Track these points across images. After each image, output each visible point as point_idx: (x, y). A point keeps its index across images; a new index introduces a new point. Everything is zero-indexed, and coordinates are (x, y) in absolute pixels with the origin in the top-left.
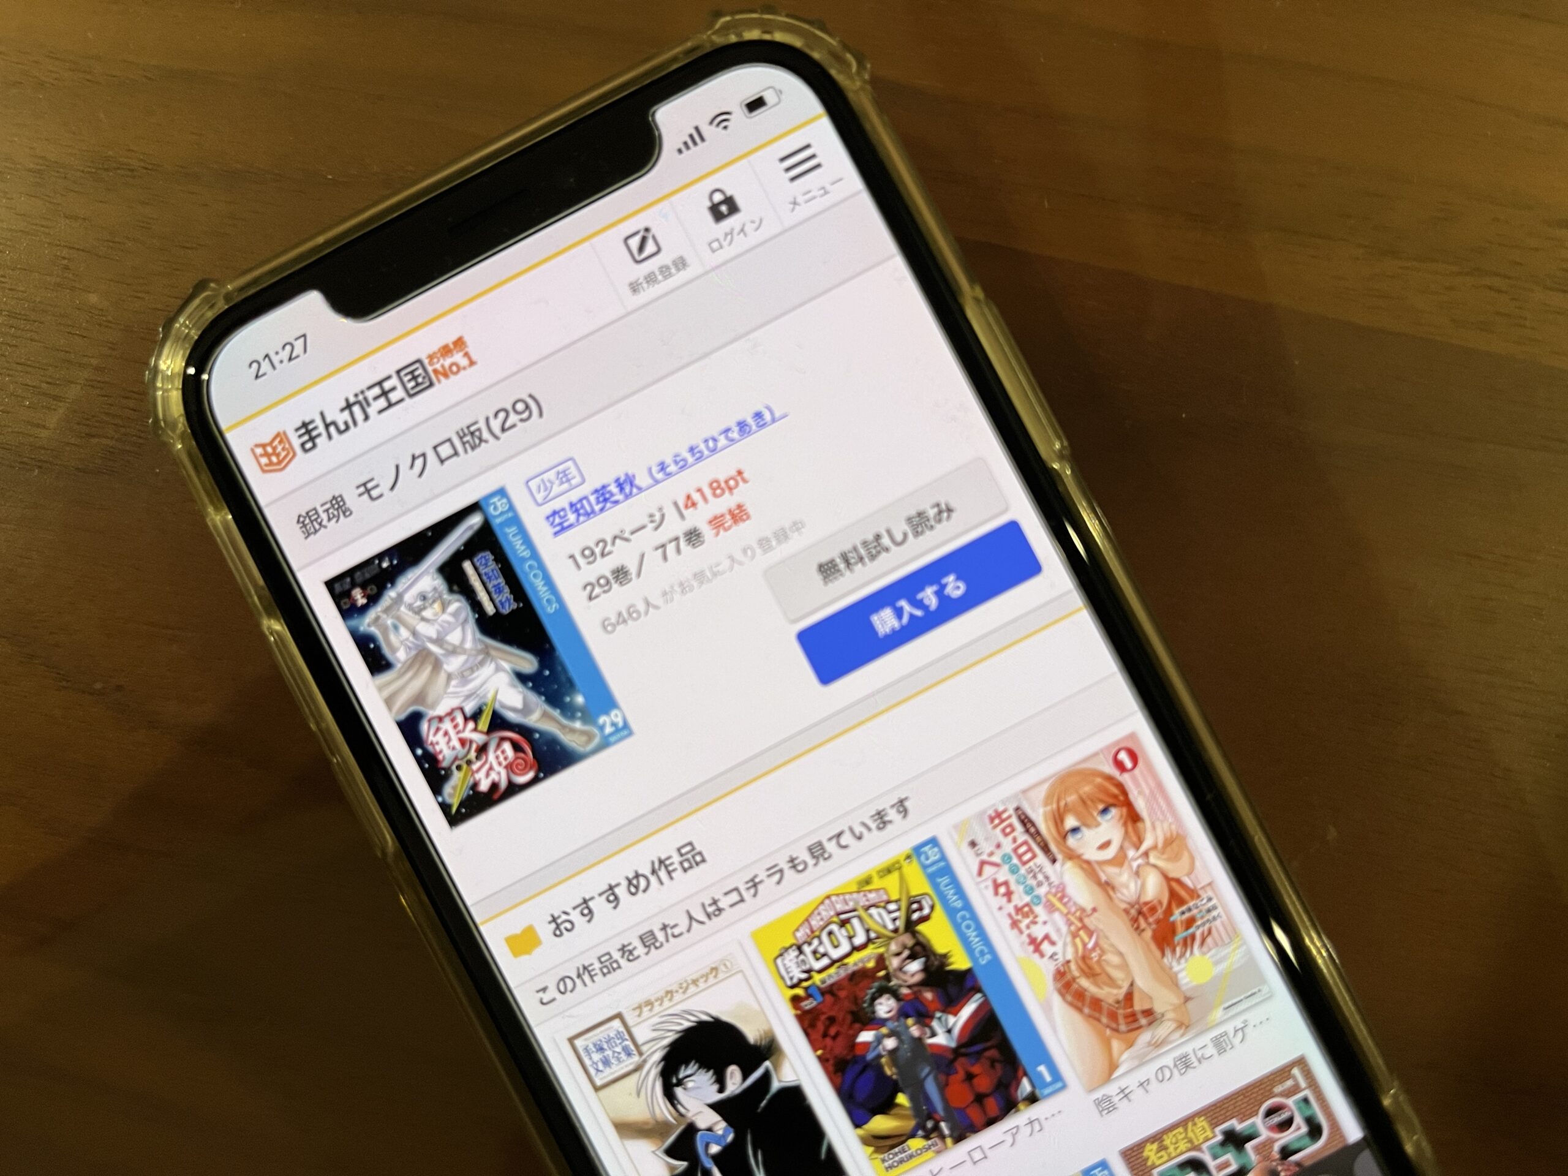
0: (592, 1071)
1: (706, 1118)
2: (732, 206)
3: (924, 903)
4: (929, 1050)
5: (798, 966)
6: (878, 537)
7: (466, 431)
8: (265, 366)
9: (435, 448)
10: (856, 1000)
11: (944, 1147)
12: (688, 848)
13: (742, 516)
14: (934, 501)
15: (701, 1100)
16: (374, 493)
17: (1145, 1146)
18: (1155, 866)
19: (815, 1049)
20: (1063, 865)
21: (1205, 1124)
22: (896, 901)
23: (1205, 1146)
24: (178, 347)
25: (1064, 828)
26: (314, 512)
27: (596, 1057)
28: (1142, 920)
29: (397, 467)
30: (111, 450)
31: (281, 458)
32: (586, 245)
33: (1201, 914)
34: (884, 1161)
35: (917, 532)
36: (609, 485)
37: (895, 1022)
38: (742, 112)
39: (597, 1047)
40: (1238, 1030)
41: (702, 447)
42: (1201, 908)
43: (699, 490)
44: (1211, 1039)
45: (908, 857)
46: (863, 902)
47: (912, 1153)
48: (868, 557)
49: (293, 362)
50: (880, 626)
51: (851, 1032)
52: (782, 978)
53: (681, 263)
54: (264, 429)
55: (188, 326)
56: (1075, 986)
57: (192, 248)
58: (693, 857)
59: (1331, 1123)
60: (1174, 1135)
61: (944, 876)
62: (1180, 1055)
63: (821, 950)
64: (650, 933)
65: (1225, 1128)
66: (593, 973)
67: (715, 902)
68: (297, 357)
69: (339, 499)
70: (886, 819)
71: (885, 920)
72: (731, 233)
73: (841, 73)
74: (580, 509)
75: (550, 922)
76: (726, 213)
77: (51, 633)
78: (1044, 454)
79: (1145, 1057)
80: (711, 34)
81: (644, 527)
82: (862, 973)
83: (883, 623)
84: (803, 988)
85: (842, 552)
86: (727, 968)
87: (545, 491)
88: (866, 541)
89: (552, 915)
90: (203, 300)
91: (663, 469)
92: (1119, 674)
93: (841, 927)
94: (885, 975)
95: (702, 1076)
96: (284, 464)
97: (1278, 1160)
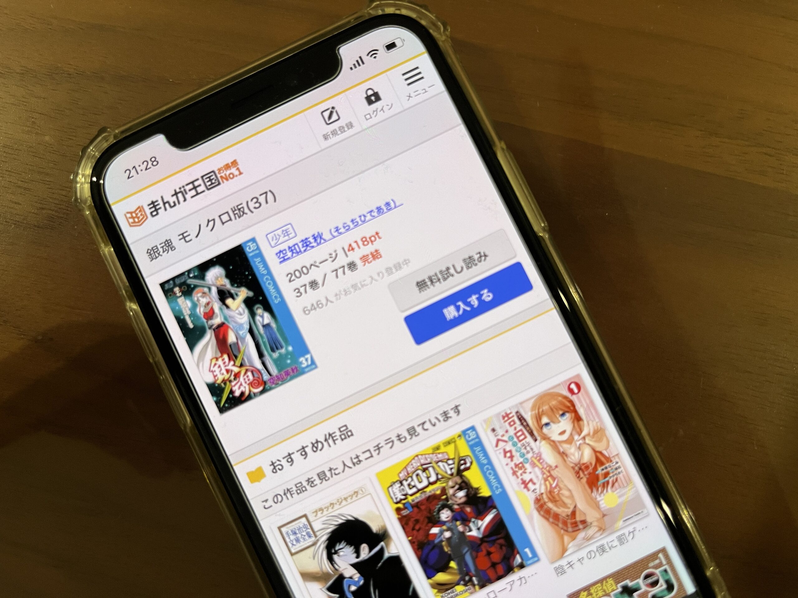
0: (290, 545)
1: (350, 572)
2: (378, 98)
3: (467, 461)
4: (468, 538)
5: (400, 492)
6: (448, 269)
7: (236, 208)
8: (133, 172)
9: (220, 216)
10: (430, 511)
11: (474, 591)
12: (344, 428)
13: (378, 256)
14: (478, 251)
15: (347, 562)
16: (187, 239)
17: (580, 593)
18: (588, 444)
19: (408, 536)
20: (540, 442)
21: (612, 582)
22: (453, 459)
23: (612, 594)
24: (89, 161)
25: (541, 423)
26: (156, 248)
27: (292, 537)
28: (581, 473)
29: (200, 226)
30: (52, 216)
31: (140, 219)
32: (302, 114)
33: (612, 470)
34: (442, 597)
35: (468, 267)
36: (309, 238)
37: (450, 523)
38: (384, 50)
39: (293, 532)
40: (630, 533)
41: (358, 219)
42: (612, 467)
43: (356, 242)
44: (617, 537)
45: (459, 436)
46: (435, 459)
47: (458, 593)
48: (443, 279)
49: (148, 171)
50: (448, 315)
51: (427, 528)
52: (392, 498)
53: (350, 125)
54: (131, 205)
55: (94, 152)
56: (545, 507)
57: (98, 114)
58: (347, 433)
59: (679, 583)
60: (596, 588)
61: (478, 447)
62: (600, 545)
63: (413, 484)
64: (323, 472)
65: (623, 584)
66: (292, 493)
67: (357, 457)
68: (150, 168)
69: (169, 241)
70: (449, 415)
71: (446, 469)
72: (376, 111)
73: (436, 32)
74: (294, 250)
75: (270, 465)
76: (374, 100)
77: (17, 310)
78: (536, 228)
79: (582, 545)
80: (370, 10)
81: (326, 260)
82: (433, 497)
83: (449, 313)
84: (403, 504)
85: (429, 276)
86: (363, 492)
87: (276, 240)
88: (441, 271)
89: (272, 462)
90: (103, 138)
91: (337, 230)
92: (572, 343)
93: (423, 472)
94: (446, 498)
95: (347, 549)
96: (141, 223)
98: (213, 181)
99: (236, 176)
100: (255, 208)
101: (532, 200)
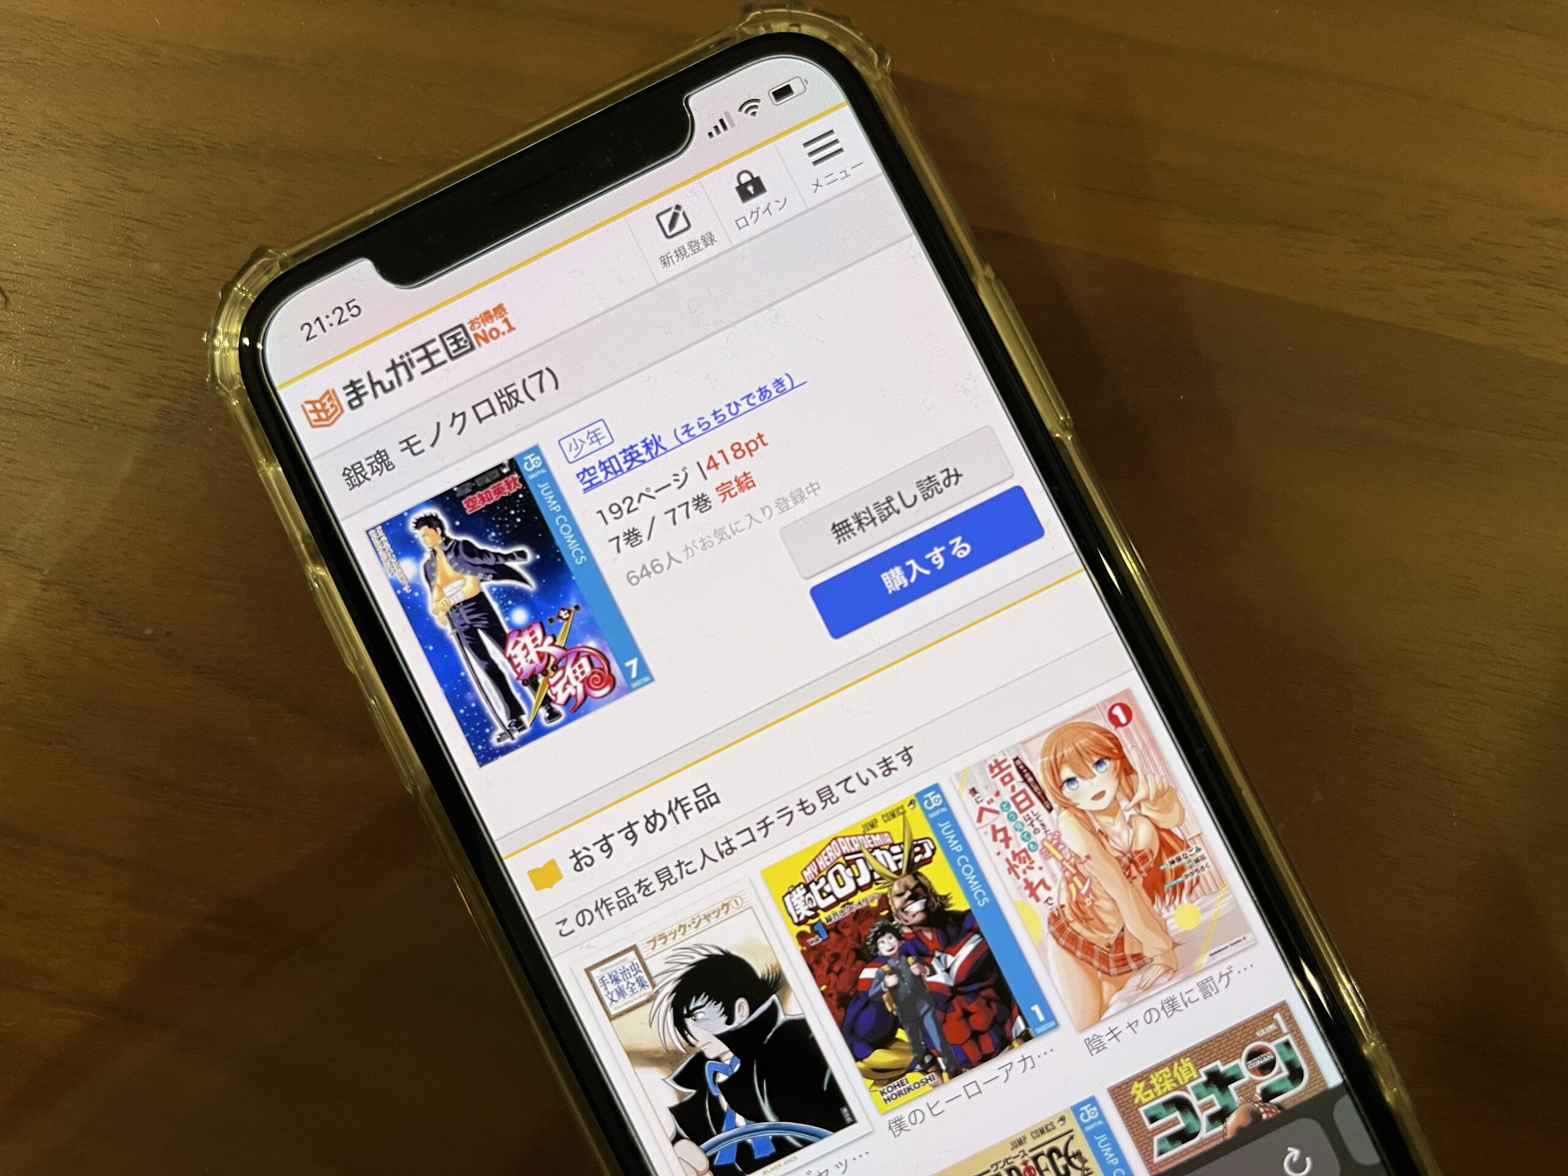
0: (607, 1001)
1: (715, 1049)
2: (758, 186)
3: (925, 845)
4: (928, 987)
5: (806, 904)
6: (889, 500)
7: (504, 393)
8: (316, 328)
9: (474, 407)
11: (941, 1082)
12: (704, 789)
14: (943, 466)
15: (710, 1031)
16: (416, 449)
17: (1132, 1085)
18: (1146, 817)
19: (819, 986)
20: (1058, 814)
21: (1190, 1065)
22: (899, 844)
23: (1189, 1087)
24: (236, 309)
25: (1060, 779)
26: (359, 465)
27: (612, 987)
28: (1133, 868)
29: (438, 424)
30: (168, 410)
31: (329, 414)
32: (622, 219)
34: (882, 1093)
35: (927, 494)
36: (636, 445)
37: (895, 961)
38: (769, 100)
39: (613, 977)
40: (1223, 975)
41: (725, 411)
42: (1190, 857)
43: (722, 452)
44: (1198, 984)
45: (911, 803)
46: (868, 844)
47: (910, 1086)
48: (881, 517)
49: (342, 325)
50: (890, 582)
51: (854, 969)
52: (790, 915)
53: (709, 239)
54: (314, 388)
55: (245, 292)
56: (1069, 929)
57: (248, 222)
58: (708, 797)
59: (1311, 1067)
60: (1161, 1075)
61: (946, 821)
62: (1167, 999)
63: (828, 889)
64: (666, 870)
65: (1209, 1069)
66: (610, 907)
67: (728, 841)
68: (347, 320)
69: (383, 454)
72: (757, 212)
73: (864, 65)
74: (609, 467)
75: (571, 857)
76: (752, 193)
77: (105, 582)
78: (1049, 424)
79: (1135, 999)
80: (743, 26)
81: (669, 485)
82: (865, 912)
83: (892, 581)
84: (810, 925)
85: (855, 514)
86: (737, 904)
87: (576, 449)
88: (878, 503)
89: (573, 851)
90: (260, 266)
91: (687, 431)
92: (1116, 634)
93: (846, 868)
94: (888, 914)
95: (711, 1008)
96: (331, 420)
97: (1260, 1101)
98: (462, 343)
99: (504, 333)
101: (1044, 374)
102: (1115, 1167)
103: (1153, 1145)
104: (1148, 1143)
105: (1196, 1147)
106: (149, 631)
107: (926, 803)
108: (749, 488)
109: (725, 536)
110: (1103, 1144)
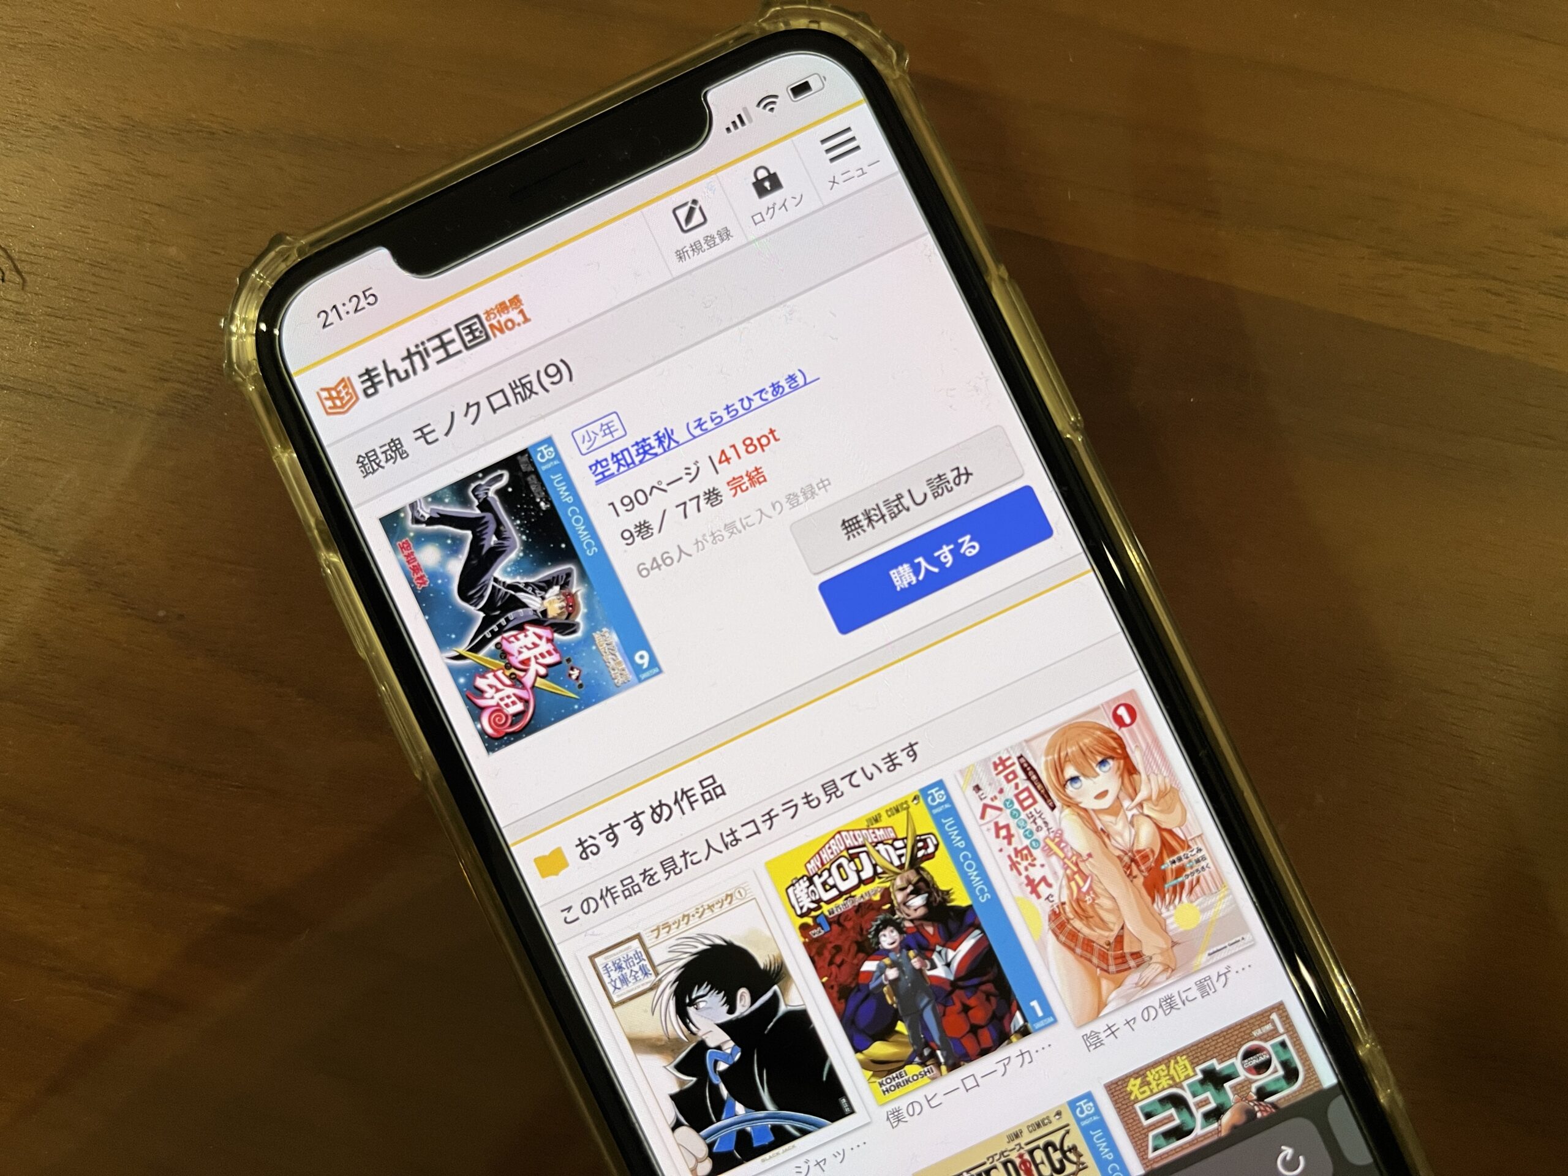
0: (611, 989)
1: (716, 1038)
2: (775, 182)
3: (929, 841)
4: (928, 980)
5: (809, 896)
6: (899, 497)
7: (518, 384)
8: (333, 316)
9: (488, 398)
10: (861, 931)
12: (710, 781)
13: (758, 479)
14: (954, 466)
15: (712, 1020)
16: (430, 438)
17: (1129, 1081)
18: (1148, 816)
19: (821, 978)
20: (1062, 811)
21: (1187, 1063)
22: (903, 839)
23: (1185, 1084)
24: (254, 295)
25: (1064, 777)
26: (373, 453)
27: (615, 975)
28: (1134, 866)
29: (452, 413)
30: (183, 394)
31: (344, 402)
32: (638, 213)
34: (881, 1084)
35: (937, 492)
36: (649, 438)
37: (897, 954)
38: (787, 96)
39: (616, 965)
40: (1221, 975)
41: (738, 406)
43: (733, 446)
44: (1196, 983)
45: (915, 798)
46: (872, 838)
47: (909, 1078)
48: (890, 514)
49: (359, 313)
50: (898, 578)
51: (855, 961)
52: (793, 907)
53: (725, 234)
54: (329, 375)
55: (263, 278)
56: (1069, 927)
57: (266, 209)
58: (714, 789)
59: (1307, 1067)
60: (1157, 1072)
61: (949, 817)
62: (1165, 997)
63: (831, 882)
64: (671, 860)
65: (1207, 1067)
66: (615, 895)
67: (733, 833)
68: (363, 308)
69: (397, 442)
71: (891, 856)
72: (774, 208)
73: (882, 63)
74: (621, 459)
75: (577, 846)
76: (769, 188)
77: (119, 563)
78: (1060, 425)
79: (1133, 996)
80: (762, 21)
81: (681, 478)
82: (867, 905)
83: (901, 577)
84: (812, 917)
85: (865, 510)
86: (741, 895)
87: (589, 441)
88: (888, 500)
89: (580, 839)
90: (279, 252)
91: (700, 425)
92: (1122, 634)
93: (850, 861)
94: (890, 908)
95: (713, 997)
96: (346, 408)
97: (1255, 1100)
98: (477, 334)
99: (519, 325)
100: (553, 383)
102: (1109, 1162)
103: (1148, 1141)
104: (1143, 1139)
105: (1191, 1143)
106: (161, 613)
107: (930, 798)
108: (760, 483)
109: (735, 531)
110: (1098, 1139)
